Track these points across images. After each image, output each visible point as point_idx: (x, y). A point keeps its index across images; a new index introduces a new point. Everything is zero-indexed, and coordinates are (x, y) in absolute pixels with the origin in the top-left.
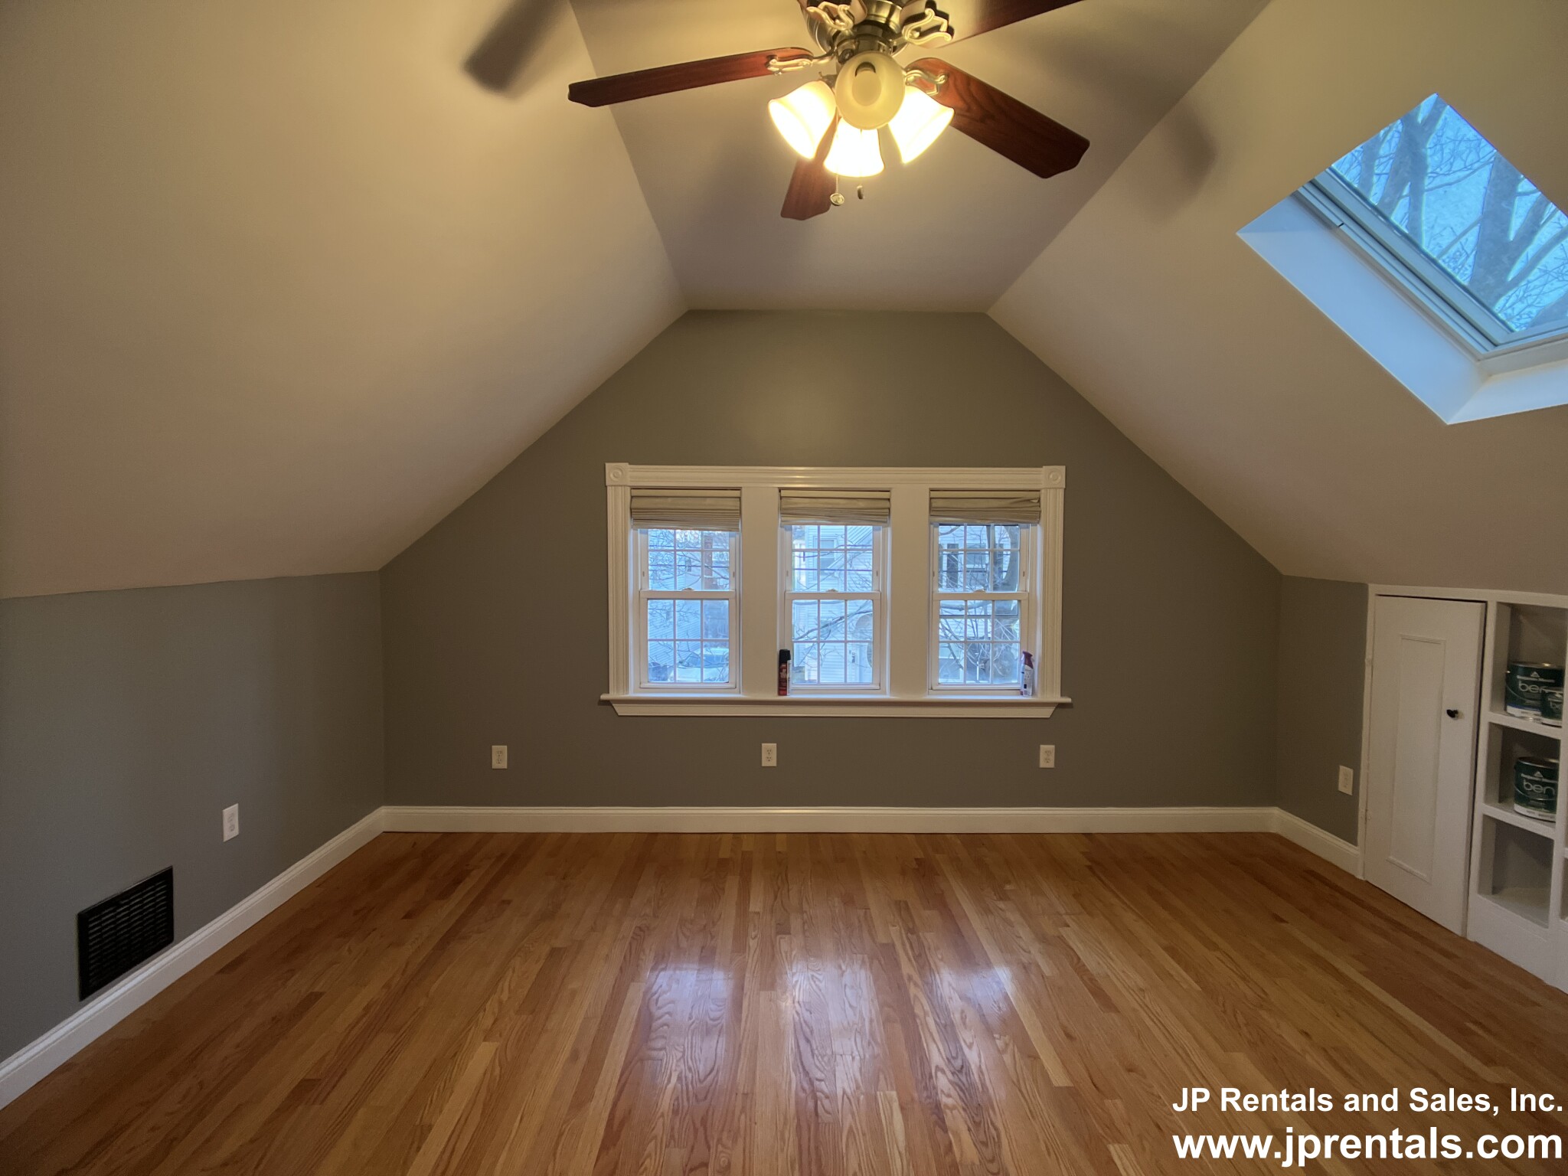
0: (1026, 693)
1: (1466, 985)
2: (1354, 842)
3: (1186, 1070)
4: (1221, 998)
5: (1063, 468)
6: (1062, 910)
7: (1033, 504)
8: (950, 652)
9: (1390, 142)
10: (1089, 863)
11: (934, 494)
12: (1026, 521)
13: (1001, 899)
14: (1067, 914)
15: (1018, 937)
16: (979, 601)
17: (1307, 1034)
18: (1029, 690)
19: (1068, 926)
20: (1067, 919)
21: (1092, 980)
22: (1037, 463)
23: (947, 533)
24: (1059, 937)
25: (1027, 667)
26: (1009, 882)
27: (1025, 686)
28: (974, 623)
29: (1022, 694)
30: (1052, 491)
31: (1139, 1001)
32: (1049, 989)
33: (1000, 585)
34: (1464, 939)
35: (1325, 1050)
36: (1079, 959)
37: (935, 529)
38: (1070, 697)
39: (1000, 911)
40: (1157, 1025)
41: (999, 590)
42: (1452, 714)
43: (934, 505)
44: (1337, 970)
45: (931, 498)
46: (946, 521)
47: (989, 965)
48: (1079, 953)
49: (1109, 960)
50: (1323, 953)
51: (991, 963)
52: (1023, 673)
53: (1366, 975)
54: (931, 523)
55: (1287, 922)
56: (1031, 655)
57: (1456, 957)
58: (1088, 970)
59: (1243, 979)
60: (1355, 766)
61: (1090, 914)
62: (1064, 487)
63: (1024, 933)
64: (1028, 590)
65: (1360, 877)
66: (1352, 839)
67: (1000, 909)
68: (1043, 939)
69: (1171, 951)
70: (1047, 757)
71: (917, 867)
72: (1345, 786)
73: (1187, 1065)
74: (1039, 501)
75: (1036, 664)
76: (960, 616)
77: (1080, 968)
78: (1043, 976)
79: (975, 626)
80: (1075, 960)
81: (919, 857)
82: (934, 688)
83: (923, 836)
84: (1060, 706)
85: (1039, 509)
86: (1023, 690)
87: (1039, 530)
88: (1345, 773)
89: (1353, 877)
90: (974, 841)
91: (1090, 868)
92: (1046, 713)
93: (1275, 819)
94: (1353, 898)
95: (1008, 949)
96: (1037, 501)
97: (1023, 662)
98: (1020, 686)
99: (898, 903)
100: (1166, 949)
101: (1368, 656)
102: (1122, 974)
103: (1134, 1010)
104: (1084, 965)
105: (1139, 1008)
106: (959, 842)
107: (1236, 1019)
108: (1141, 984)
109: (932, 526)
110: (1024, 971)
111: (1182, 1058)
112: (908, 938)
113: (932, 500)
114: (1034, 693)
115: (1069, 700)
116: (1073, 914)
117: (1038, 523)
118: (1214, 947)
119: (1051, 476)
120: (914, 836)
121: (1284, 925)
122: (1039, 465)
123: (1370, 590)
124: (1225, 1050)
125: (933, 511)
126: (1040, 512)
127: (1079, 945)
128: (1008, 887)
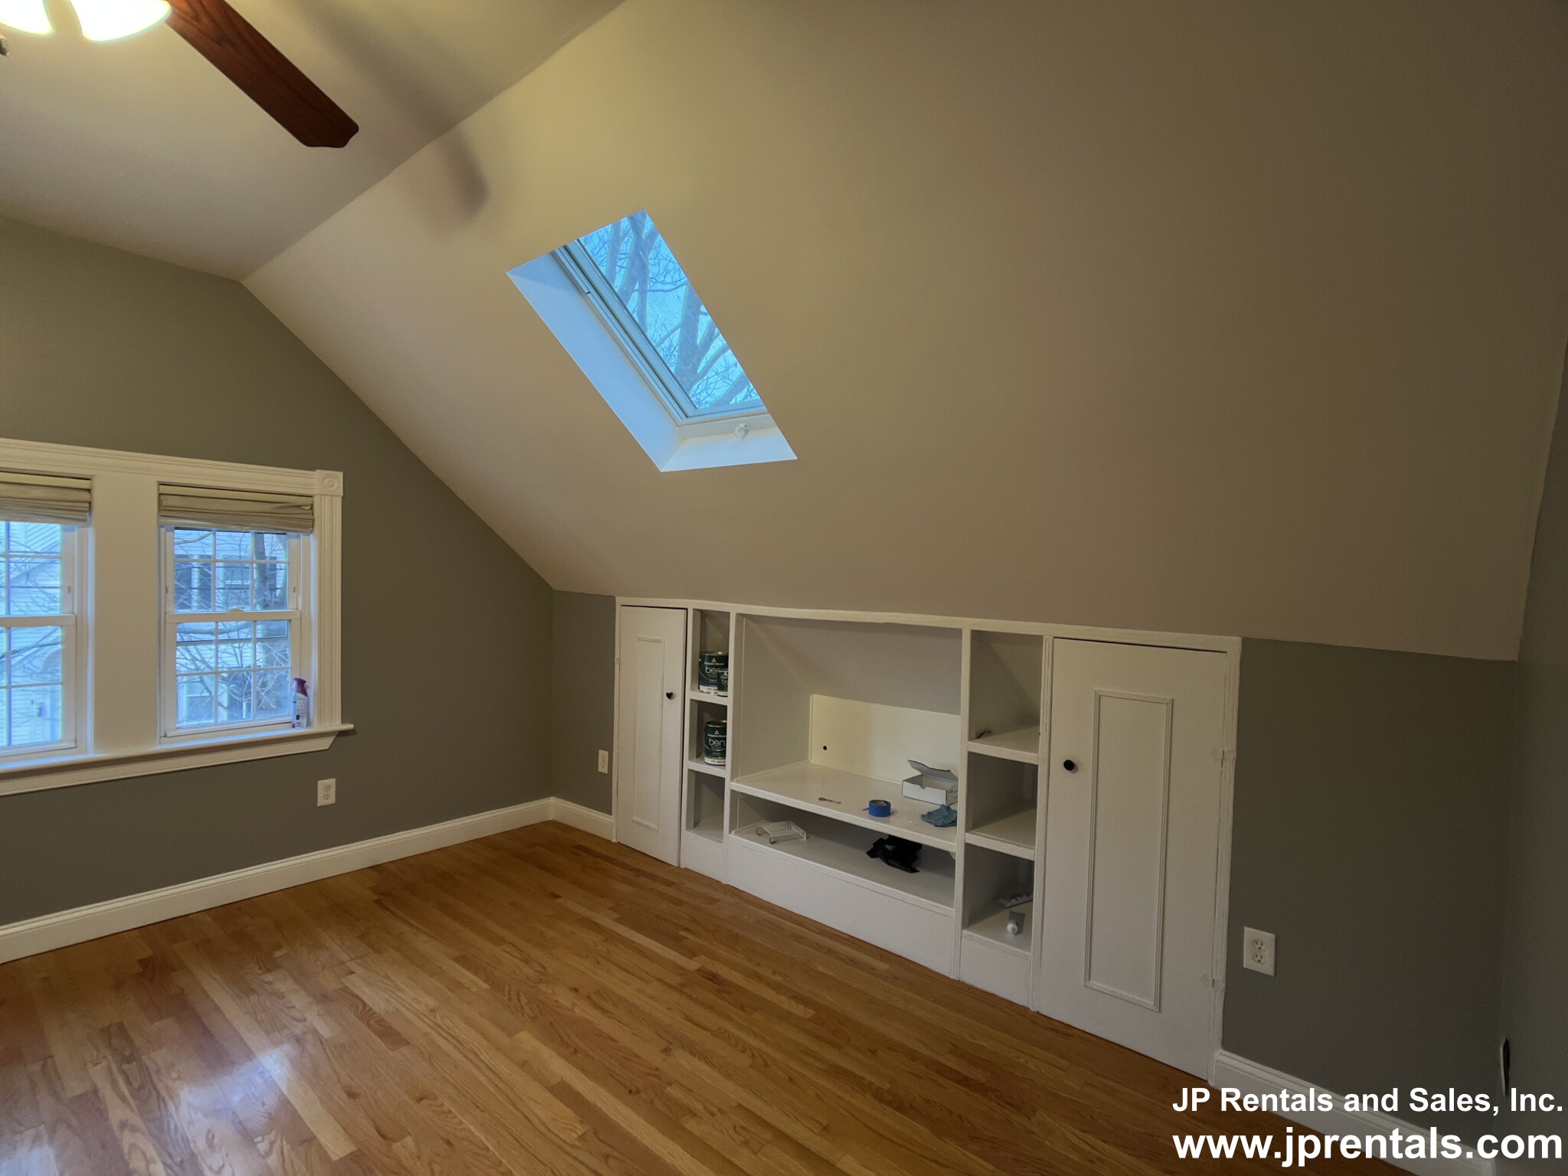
0: (299, 725)
1: (680, 903)
2: (610, 812)
3: (476, 1072)
4: (507, 988)
5: (340, 475)
6: (345, 957)
7: (304, 511)
8: (202, 687)
9: (626, 243)
10: (375, 897)
11: (164, 489)
12: (295, 529)
13: (268, 971)
14: (352, 960)
15: (289, 1008)
16: (243, 622)
17: (576, 990)
18: (303, 721)
19: (353, 973)
20: (353, 966)
21: (380, 1021)
22: (310, 466)
23: (195, 541)
24: (341, 989)
25: (300, 695)
26: (279, 947)
27: (298, 717)
28: (237, 650)
29: (294, 726)
30: (327, 499)
31: (429, 1022)
32: (328, 1051)
33: (272, 604)
34: (679, 867)
35: (589, 997)
36: (365, 1004)
37: (169, 534)
38: (351, 723)
39: (266, 986)
40: (449, 1041)
41: (270, 608)
42: (670, 696)
43: (164, 503)
44: (597, 925)
45: (160, 494)
46: (185, 524)
47: (250, 1055)
48: (365, 999)
49: (400, 994)
50: (588, 914)
51: (252, 1053)
52: (295, 702)
53: (619, 921)
54: (161, 526)
55: (560, 897)
56: (305, 682)
57: (674, 883)
58: (375, 1013)
59: (527, 962)
60: (610, 749)
61: (378, 951)
62: (342, 494)
63: (299, 1000)
64: (300, 608)
65: (614, 841)
66: (608, 810)
67: (266, 983)
68: (323, 998)
69: (463, 960)
70: (326, 792)
71: (141, 970)
72: (603, 768)
73: (476, 1066)
74: (312, 508)
75: (311, 691)
76: (210, 642)
77: (366, 1013)
78: (321, 1041)
79: (238, 654)
80: (361, 1007)
81: (144, 956)
82: (169, 735)
83: (150, 927)
84: (341, 734)
85: (310, 517)
86: (296, 721)
87: (312, 541)
88: (603, 754)
89: (609, 842)
90: (230, 913)
91: (377, 901)
92: (325, 744)
93: (553, 808)
94: (610, 860)
95: (273, 1028)
96: (309, 508)
97: (295, 690)
98: (291, 718)
99: (106, 1031)
100: (456, 960)
101: (617, 656)
102: (414, 1004)
103: (426, 1034)
104: (371, 1009)
105: (429, 1030)
106: (210, 919)
107: (520, 1002)
108: (431, 1002)
109: (163, 530)
110: (297, 1045)
111: (472, 1062)
112: (123, 1072)
113: (162, 497)
114: (309, 724)
115: (351, 726)
116: (359, 958)
117: (312, 532)
118: (498, 940)
119: (326, 482)
120: (136, 931)
121: (559, 900)
122: (312, 468)
123: (617, 601)
124: (510, 1035)
125: (164, 510)
126: (313, 520)
127: (366, 989)
128: (278, 954)
